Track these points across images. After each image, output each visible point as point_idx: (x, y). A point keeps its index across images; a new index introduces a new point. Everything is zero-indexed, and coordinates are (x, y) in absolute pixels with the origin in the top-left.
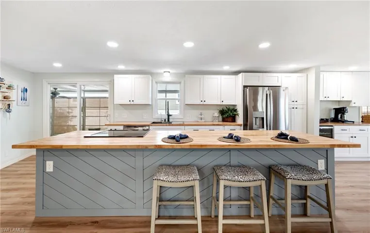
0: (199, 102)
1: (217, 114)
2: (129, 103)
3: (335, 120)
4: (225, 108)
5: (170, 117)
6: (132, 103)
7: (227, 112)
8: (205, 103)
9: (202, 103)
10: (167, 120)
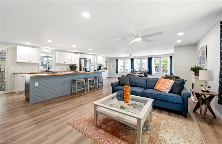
0: (63, 63)
1: (69, 68)
2: (28, 62)
3: (99, 69)
4: (71, 66)
5: (49, 69)
6: (30, 62)
7: (73, 67)
8: (66, 63)
9: (65, 63)
10: (47, 71)
